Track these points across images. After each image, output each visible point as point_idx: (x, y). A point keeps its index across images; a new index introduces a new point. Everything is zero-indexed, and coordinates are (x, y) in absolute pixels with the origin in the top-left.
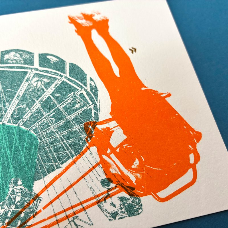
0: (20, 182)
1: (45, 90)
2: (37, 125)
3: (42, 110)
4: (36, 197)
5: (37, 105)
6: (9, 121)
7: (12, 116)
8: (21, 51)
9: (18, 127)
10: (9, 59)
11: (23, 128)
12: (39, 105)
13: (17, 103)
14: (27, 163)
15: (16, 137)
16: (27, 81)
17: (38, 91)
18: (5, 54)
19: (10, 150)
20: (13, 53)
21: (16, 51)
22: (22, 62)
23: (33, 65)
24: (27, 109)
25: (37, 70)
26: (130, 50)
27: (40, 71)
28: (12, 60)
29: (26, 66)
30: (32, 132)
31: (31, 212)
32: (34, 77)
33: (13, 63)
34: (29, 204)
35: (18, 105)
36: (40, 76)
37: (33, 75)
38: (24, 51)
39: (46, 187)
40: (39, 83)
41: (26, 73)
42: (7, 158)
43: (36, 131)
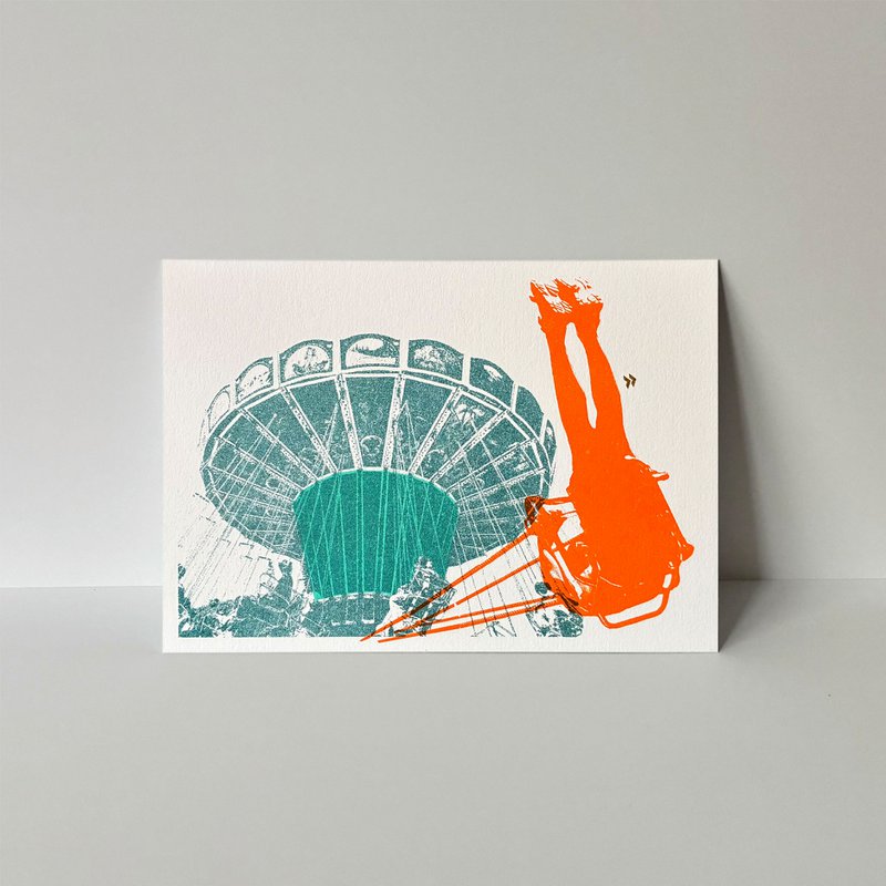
0: (429, 564)
1: (475, 429)
2: (459, 486)
3: (468, 464)
4: (449, 588)
5: (461, 454)
6: (418, 472)
7: (423, 464)
8: (443, 345)
9: (431, 483)
10: (421, 360)
11: (439, 486)
12: (464, 455)
13: (431, 443)
14: (441, 540)
15: (427, 499)
16: (449, 408)
17: (465, 429)
18: (415, 348)
19: (419, 516)
20: (428, 349)
21: (435, 344)
22: (443, 369)
23: (460, 379)
24: (446, 457)
25: (466, 389)
26: (626, 379)
27: (471, 393)
28: (427, 363)
29: (449, 378)
30: (451, 496)
31: (441, 605)
32: (460, 402)
33: (428, 369)
34: (440, 594)
35: (432, 448)
36: (470, 403)
37: (458, 398)
38: (448, 348)
39: (463, 578)
40: (468, 414)
41: (447, 392)
42: (414, 528)
43: (456, 494)
